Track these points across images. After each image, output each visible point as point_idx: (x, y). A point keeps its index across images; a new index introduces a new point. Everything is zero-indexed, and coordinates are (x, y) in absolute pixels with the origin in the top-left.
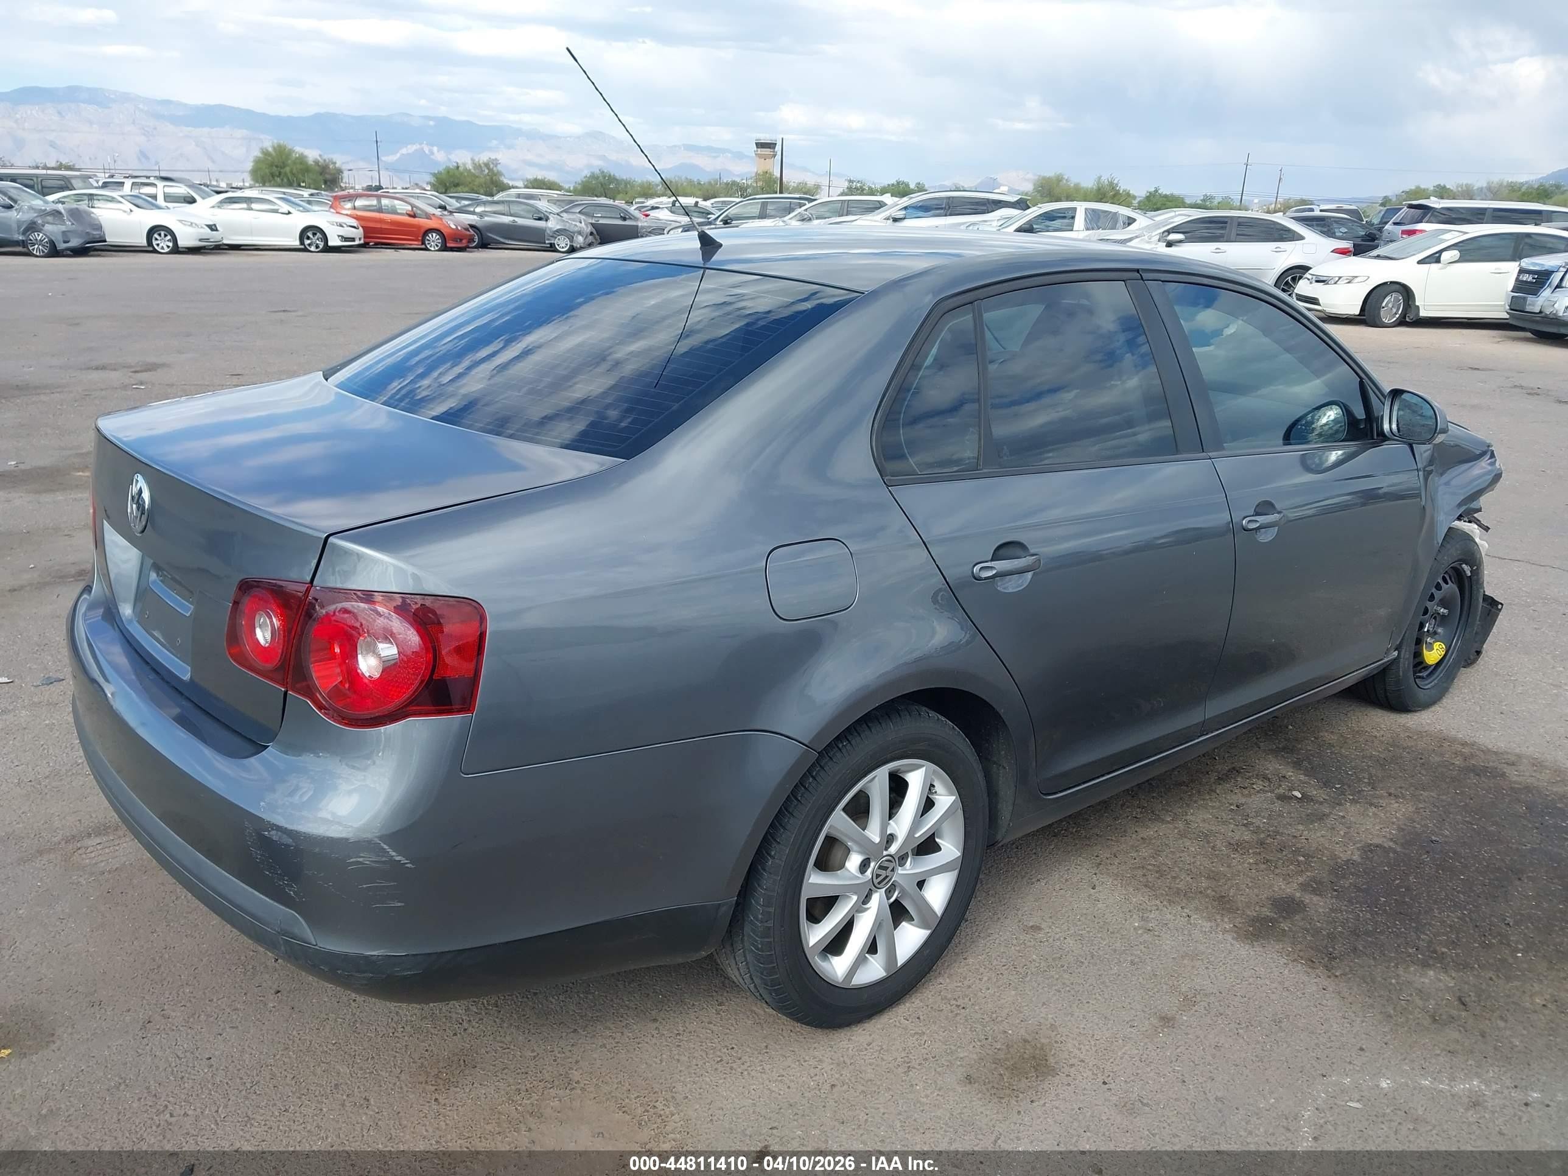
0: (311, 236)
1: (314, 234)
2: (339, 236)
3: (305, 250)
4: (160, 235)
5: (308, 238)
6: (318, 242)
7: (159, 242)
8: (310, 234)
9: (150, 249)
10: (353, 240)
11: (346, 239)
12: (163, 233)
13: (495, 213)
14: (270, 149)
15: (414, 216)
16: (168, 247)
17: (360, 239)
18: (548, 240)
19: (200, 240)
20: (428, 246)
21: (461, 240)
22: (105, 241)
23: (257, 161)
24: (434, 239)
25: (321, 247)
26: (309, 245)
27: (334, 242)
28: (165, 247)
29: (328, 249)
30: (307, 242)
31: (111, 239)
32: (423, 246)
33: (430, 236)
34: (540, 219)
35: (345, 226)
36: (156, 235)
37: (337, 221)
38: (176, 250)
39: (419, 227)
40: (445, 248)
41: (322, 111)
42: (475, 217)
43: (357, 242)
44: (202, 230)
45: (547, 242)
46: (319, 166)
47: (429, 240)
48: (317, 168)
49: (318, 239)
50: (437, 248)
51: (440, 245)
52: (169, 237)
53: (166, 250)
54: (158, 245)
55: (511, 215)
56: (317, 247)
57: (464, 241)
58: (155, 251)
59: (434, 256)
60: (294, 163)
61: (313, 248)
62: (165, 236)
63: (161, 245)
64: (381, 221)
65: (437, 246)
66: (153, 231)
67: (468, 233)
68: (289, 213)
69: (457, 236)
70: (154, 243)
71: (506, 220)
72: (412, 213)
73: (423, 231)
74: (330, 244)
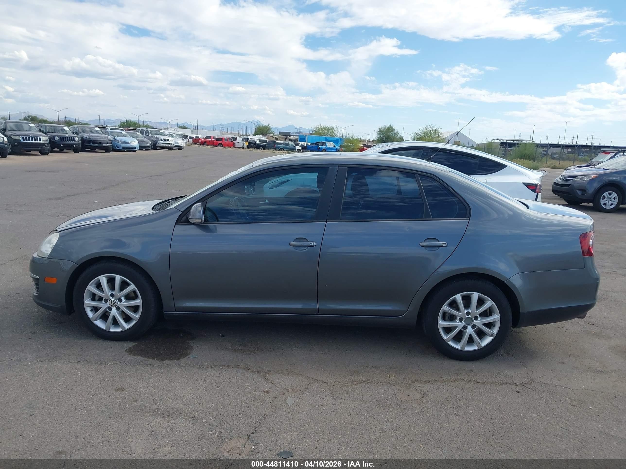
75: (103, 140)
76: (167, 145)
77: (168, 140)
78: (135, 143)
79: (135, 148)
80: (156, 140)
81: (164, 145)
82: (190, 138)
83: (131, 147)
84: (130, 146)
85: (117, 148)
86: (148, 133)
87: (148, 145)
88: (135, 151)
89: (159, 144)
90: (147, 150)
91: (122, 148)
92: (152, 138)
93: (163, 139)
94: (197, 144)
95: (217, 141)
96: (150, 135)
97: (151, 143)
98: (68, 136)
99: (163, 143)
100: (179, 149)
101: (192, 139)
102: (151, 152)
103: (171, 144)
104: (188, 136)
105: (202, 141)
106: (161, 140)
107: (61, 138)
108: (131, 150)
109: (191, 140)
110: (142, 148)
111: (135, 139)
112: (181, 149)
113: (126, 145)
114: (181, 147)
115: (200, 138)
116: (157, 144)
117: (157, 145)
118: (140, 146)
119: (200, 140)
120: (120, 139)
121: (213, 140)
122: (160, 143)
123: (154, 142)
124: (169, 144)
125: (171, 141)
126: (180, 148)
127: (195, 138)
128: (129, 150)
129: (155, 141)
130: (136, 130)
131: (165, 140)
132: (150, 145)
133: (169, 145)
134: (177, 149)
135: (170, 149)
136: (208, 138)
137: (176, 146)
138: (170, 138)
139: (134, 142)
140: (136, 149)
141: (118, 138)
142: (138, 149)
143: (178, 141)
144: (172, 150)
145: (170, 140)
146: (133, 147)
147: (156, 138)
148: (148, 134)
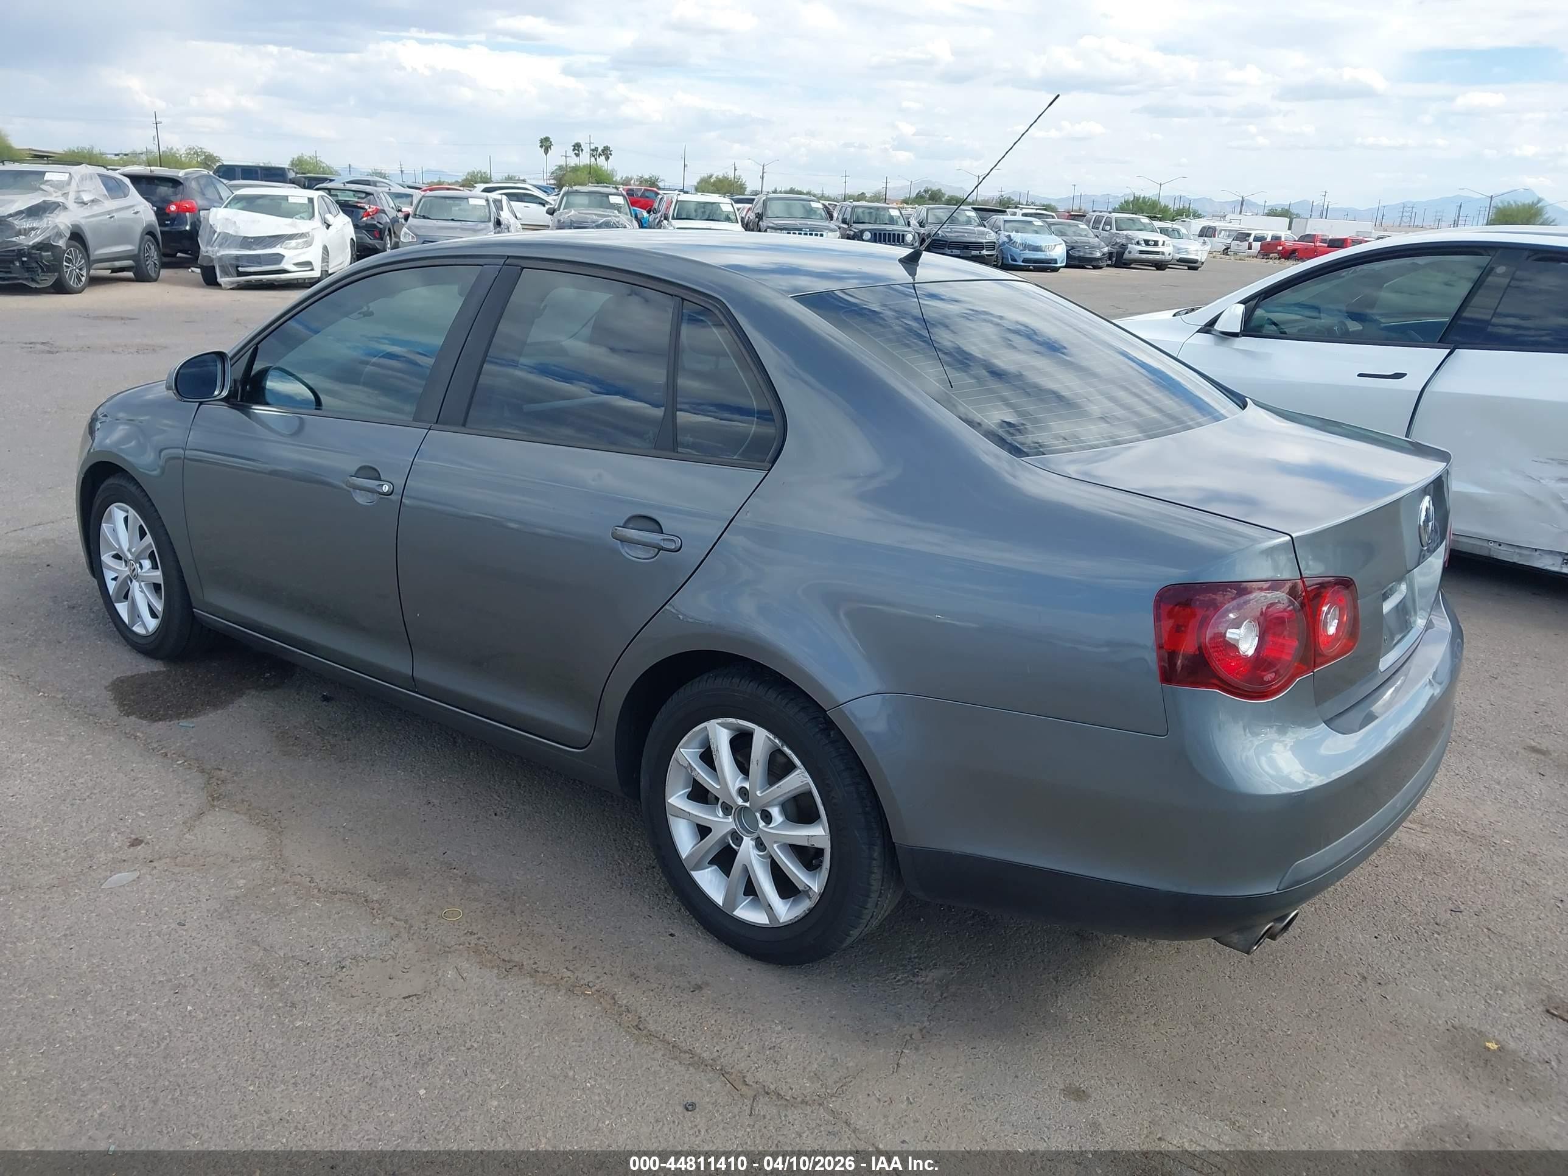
75: (973, 240)
76: (1151, 257)
77: (1156, 243)
78: (1058, 251)
79: (1056, 262)
80: (1124, 242)
81: (1144, 256)
82: (1254, 241)
83: (1046, 259)
84: (1043, 257)
85: (1012, 260)
86: (1110, 224)
87: (1098, 255)
88: (1056, 270)
89: (1130, 252)
90: (1095, 267)
91: (1023, 262)
92: (1117, 237)
93: (1144, 240)
94: (1271, 255)
95: (1328, 247)
96: (1114, 231)
97: (1106, 250)
98: (893, 230)
99: (1141, 252)
100: (1190, 268)
101: (1260, 243)
102: (1109, 273)
103: (1163, 253)
104: (1249, 235)
105: (1287, 248)
106: (1138, 243)
107: (875, 234)
108: (1045, 266)
109: (1257, 245)
110: (1076, 261)
111: (1059, 240)
112: (1196, 269)
113: (1037, 255)
114: (1195, 261)
115: (1283, 239)
116: (1126, 252)
117: (1126, 256)
118: (1068, 256)
119: (1280, 246)
120: (1022, 237)
121: (1318, 244)
122: (1134, 251)
123: (1120, 247)
124: (1157, 253)
125: (1163, 245)
126: (1192, 265)
127: (1269, 239)
128: (1039, 267)
129: (1123, 245)
130: (1085, 216)
131: (1147, 242)
132: (1103, 255)
133: (1157, 257)
134: (1186, 268)
135: (1160, 266)
136: (1306, 239)
137: (1182, 261)
138: (1161, 238)
139: (1055, 245)
140: (1058, 265)
141: (1018, 237)
142: (1064, 264)
143: (1189, 247)
144: (1164, 270)
145: (1160, 243)
146: (1051, 260)
147: (1127, 237)
148: (1108, 228)
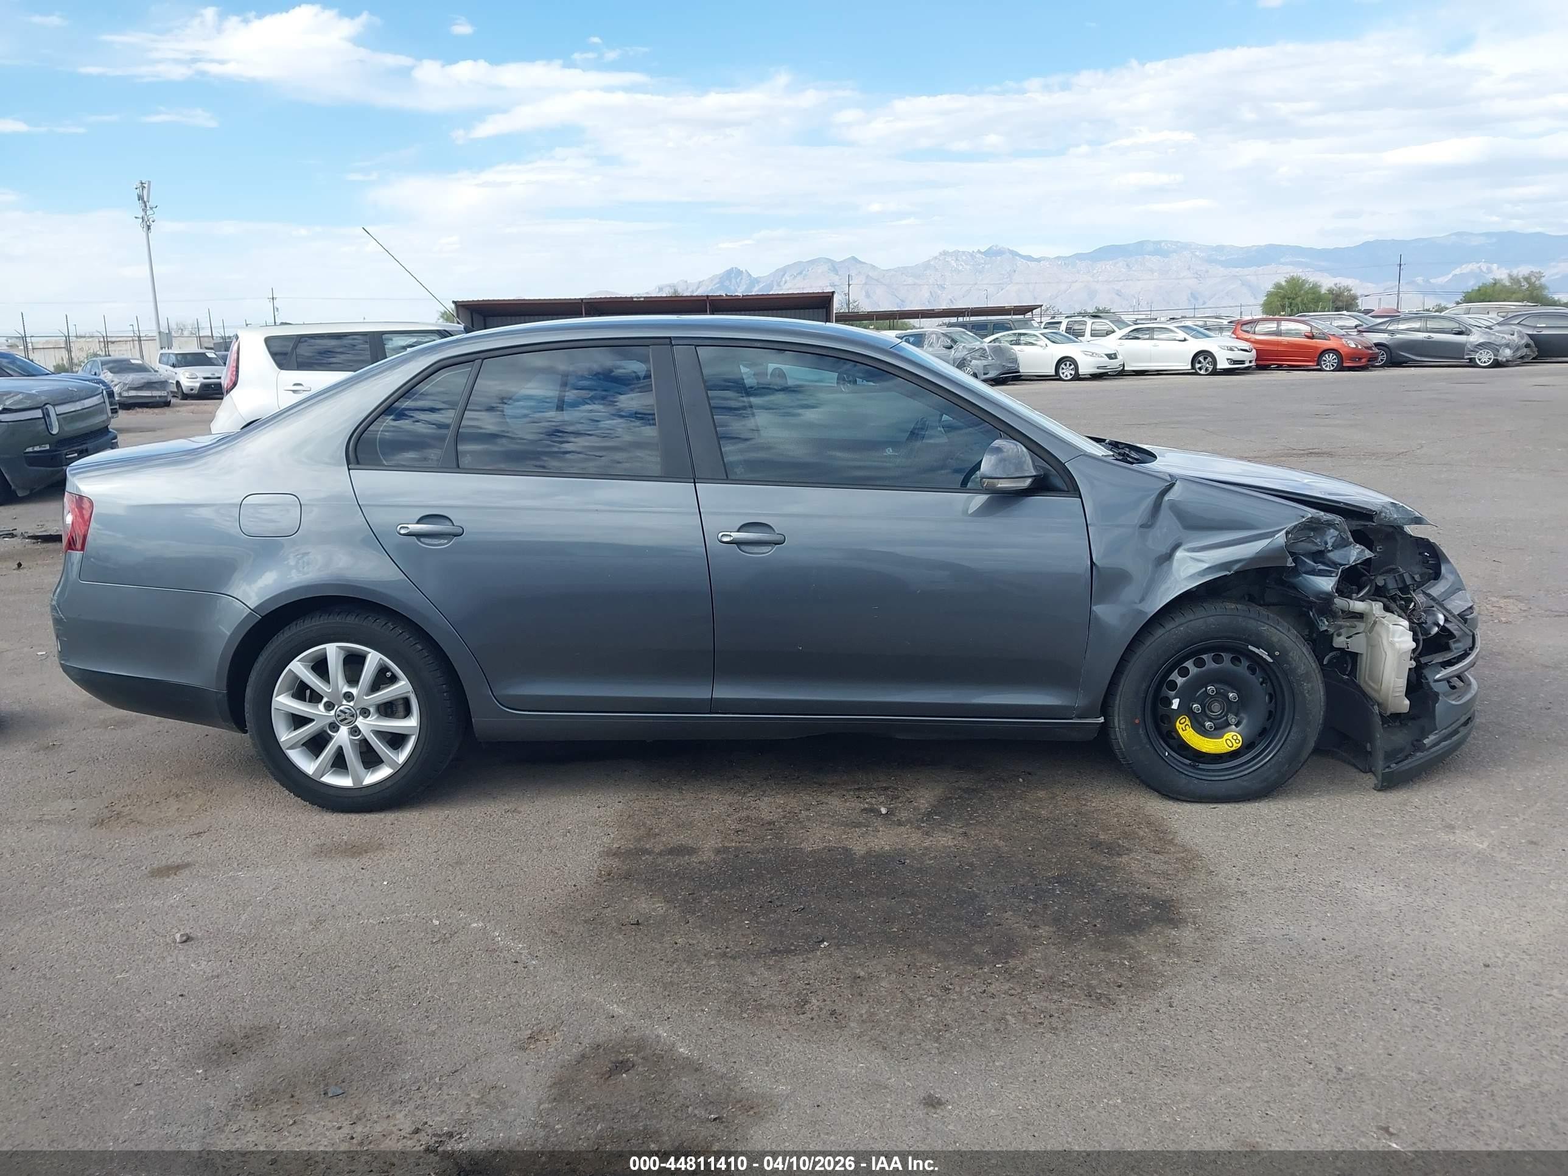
0: (1202, 360)
1: (1205, 359)
2: (1228, 359)
3: (1196, 374)
4: (1066, 365)
5: (1200, 362)
6: (1208, 365)
7: (1064, 371)
8: (1201, 359)
9: (1056, 377)
10: (1242, 362)
11: (1235, 362)
12: (1068, 363)
13: (1408, 330)
14: (1284, 283)
15: (1312, 337)
16: (1071, 374)
17: (1250, 362)
18: (1468, 354)
19: (1098, 368)
20: (1324, 367)
21: (1360, 359)
22: (1018, 372)
23: (1270, 295)
24: (1330, 359)
25: (1210, 370)
26: (1200, 369)
27: (1222, 364)
28: (1069, 375)
29: (1215, 372)
30: (1198, 366)
31: (1023, 370)
32: (1319, 367)
33: (1327, 356)
34: (1460, 333)
35: (1236, 349)
36: (1063, 366)
37: (1228, 345)
38: (1077, 377)
39: (1316, 348)
40: (1340, 368)
41: (1371, 238)
42: (1386, 335)
43: (1247, 364)
44: (1101, 359)
45: (1466, 357)
46: (1333, 294)
47: (1325, 361)
48: (1331, 296)
49: (1208, 363)
50: (1332, 368)
51: (1335, 365)
52: (1072, 366)
53: (1069, 377)
54: (1063, 373)
55: (1428, 332)
56: (1207, 370)
57: (1363, 360)
58: (1061, 379)
59: (1329, 375)
60: (1307, 293)
61: (1202, 372)
62: (1070, 365)
63: (1065, 374)
64: (1278, 343)
65: (1333, 366)
66: (1062, 361)
67: (1371, 352)
68: (1185, 340)
69: (1355, 355)
70: (1061, 371)
71: (1421, 336)
72: (1310, 335)
73: (1320, 351)
74: (1219, 366)
